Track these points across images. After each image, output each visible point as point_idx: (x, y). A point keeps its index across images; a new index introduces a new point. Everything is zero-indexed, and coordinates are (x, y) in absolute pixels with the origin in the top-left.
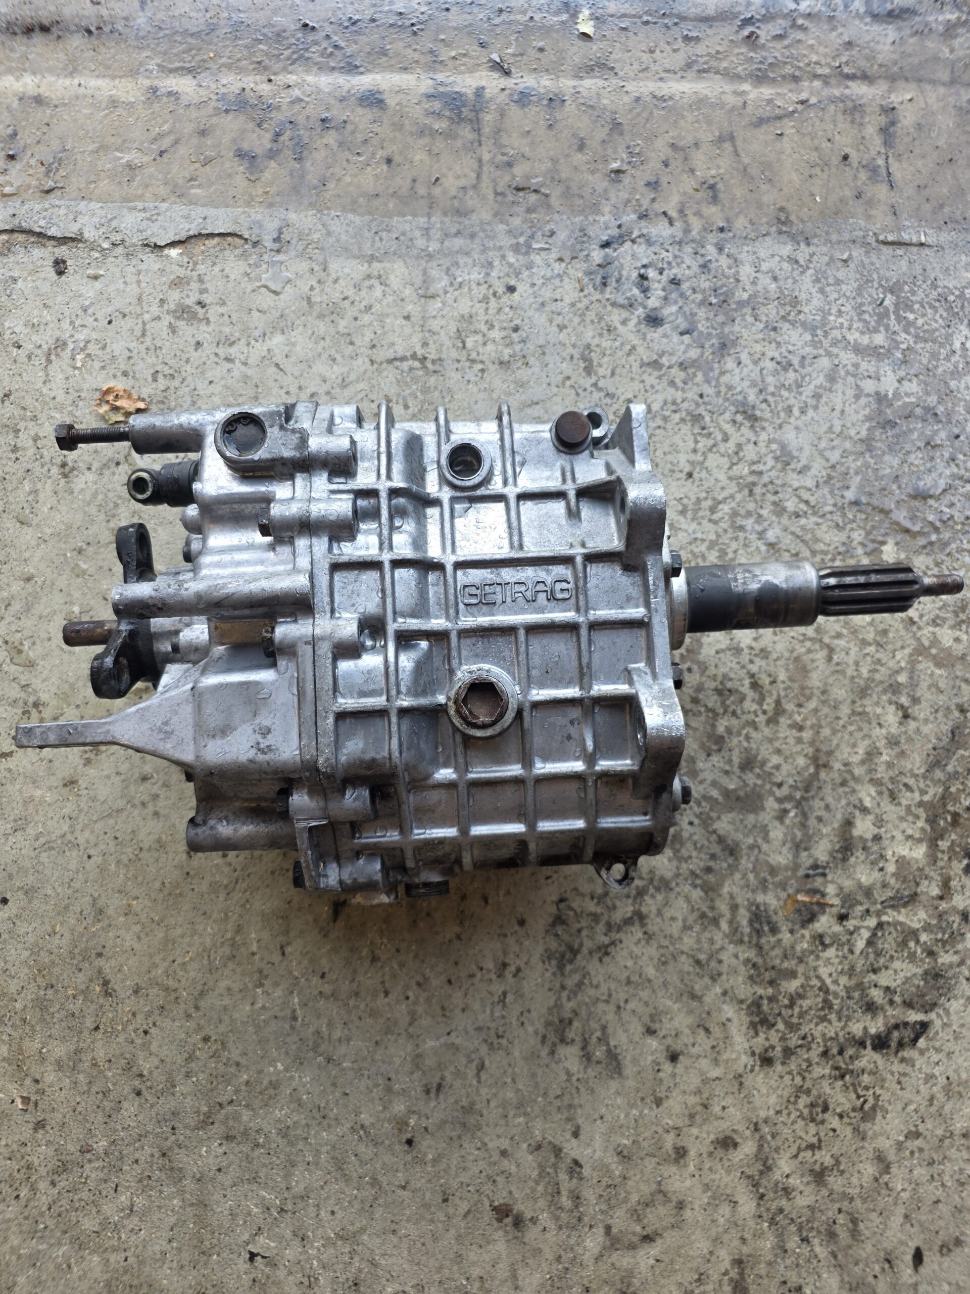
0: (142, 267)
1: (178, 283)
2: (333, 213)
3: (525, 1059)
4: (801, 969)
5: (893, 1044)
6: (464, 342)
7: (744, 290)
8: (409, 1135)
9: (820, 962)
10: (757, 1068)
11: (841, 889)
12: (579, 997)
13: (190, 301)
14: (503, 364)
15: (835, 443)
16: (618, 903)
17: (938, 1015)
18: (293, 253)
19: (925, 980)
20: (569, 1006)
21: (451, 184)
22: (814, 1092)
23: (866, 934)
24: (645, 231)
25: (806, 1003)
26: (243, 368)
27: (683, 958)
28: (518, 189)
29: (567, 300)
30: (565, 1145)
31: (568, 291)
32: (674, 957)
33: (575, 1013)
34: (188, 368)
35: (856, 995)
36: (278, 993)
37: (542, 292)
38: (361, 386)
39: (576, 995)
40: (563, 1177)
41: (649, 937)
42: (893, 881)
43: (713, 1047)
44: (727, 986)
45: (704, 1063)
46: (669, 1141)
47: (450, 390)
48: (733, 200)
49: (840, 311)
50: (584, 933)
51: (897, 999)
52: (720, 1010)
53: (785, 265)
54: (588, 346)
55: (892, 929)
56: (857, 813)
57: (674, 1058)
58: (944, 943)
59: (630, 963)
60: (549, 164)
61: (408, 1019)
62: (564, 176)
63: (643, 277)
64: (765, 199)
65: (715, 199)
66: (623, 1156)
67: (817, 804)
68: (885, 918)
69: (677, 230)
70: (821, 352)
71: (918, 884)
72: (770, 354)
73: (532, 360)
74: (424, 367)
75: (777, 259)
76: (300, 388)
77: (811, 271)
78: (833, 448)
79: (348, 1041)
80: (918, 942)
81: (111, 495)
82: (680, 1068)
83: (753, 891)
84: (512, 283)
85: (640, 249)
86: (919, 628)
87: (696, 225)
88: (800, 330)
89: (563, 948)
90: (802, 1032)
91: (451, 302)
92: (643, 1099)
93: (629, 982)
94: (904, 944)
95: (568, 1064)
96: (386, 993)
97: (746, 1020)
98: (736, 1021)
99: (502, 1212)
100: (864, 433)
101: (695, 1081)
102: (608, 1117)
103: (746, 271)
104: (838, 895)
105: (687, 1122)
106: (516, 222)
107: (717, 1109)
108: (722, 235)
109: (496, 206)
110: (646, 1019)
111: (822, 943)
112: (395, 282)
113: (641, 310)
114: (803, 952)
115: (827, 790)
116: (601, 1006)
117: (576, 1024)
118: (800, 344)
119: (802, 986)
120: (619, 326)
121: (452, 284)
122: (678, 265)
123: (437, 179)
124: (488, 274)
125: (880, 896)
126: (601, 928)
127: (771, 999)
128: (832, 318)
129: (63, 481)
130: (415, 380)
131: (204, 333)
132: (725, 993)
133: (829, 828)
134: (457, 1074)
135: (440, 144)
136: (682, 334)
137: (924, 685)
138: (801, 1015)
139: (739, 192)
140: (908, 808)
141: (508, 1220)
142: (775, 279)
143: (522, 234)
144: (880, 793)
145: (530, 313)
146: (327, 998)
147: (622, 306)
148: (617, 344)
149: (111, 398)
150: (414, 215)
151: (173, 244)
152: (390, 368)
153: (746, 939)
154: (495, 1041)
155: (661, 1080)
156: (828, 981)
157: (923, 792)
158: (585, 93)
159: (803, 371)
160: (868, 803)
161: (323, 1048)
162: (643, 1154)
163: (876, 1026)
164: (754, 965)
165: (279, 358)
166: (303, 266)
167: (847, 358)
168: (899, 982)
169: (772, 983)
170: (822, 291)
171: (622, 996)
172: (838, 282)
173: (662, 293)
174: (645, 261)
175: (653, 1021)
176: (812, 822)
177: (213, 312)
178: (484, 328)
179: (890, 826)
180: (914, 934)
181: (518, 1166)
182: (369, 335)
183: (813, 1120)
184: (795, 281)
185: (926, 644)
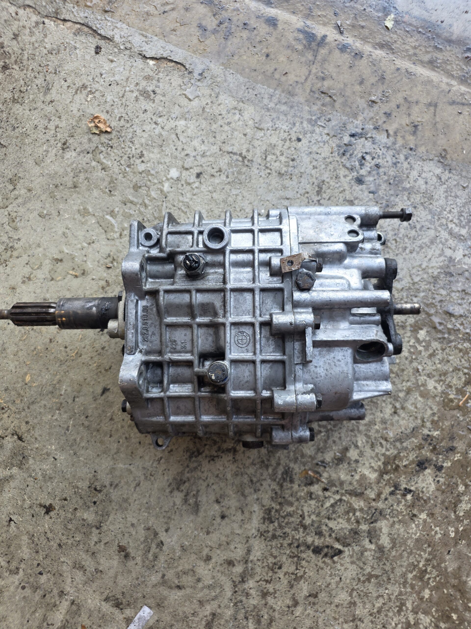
0: (135, 64)
1: (148, 78)
2: (231, 71)
3: (159, 489)
4: (296, 504)
5: (323, 554)
6: (266, 157)
7: (409, 183)
8: (96, 500)
9: (306, 505)
10: (257, 537)
11: (330, 476)
12: (193, 474)
13: (150, 89)
14: (280, 174)
15: (420, 273)
16: (227, 440)
17: (349, 550)
18: (205, 84)
19: (350, 532)
20: (187, 475)
21: (292, 78)
22: (278, 559)
23: (332, 501)
24: (374, 136)
25: (292, 519)
26: (161, 130)
27: (246, 476)
28: (322, 93)
29: (323, 155)
30: (160, 533)
31: (325, 151)
32: (242, 474)
33: (189, 480)
34: (136, 120)
35: (316, 525)
36: (65, 416)
37: (313, 147)
38: (211, 159)
39: (192, 472)
40: (154, 546)
41: (235, 461)
42: (355, 483)
43: (242, 520)
44: (260, 497)
45: (235, 526)
46: (206, 551)
47: (250, 177)
48: (423, 137)
49: (450, 211)
50: (207, 447)
51: (333, 535)
52: (252, 506)
53: (435, 179)
54: (323, 181)
55: (345, 504)
56: (353, 446)
57: (223, 517)
58: (366, 520)
59: (221, 468)
60: (342, 86)
61: (115, 451)
62: (347, 94)
63: (363, 158)
64: (439, 142)
65: (414, 133)
66: (183, 549)
67: (336, 434)
68: (344, 498)
69: (389, 142)
70: (433, 227)
71: (366, 489)
73: (294, 178)
74: (243, 161)
76: (183, 149)
77: (445, 186)
78: (417, 275)
79: (87, 449)
80: (354, 514)
81: (80, 166)
82: (224, 522)
83: (290, 461)
84: (301, 137)
85: (368, 144)
86: (420, 375)
87: (400, 142)
88: (427, 212)
89: (195, 449)
90: (284, 531)
91: (268, 135)
92: (202, 528)
93: (217, 476)
94: (348, 513)
95: (176, 500)
96: (111, 436)
97: (262, 515)
98: (257, 513)
99: (122, 549)
100: (436, 273)
101: (228, 531)
102: (184, 530)
103: (414, 174)
104: (327, 479)
105: (217, 547)
106: (315, 108)
107: (232, 547)
108: (410, 152)
109: (309, 97)
110: (218, 496)
111: (311, 497)
112: (246, 116)
113: (355, 173)
114: (300, 496)
115: (344, 430)
116: (201, 481)
117: (187, 484)
118: (424, 219)
119: (293, 511)
120: (342, 177)
121: (272, 127)
122: (383, 159)
123: (286, 73)
124: (291, 128)
125: (346, 487)
126: (215, 448)
127: (276, 511)
128: (445, 213)
129: (61, 151)
130: (236, 166)
131: (149, 106)
132: (258, 499)
133: (337, 448)
134: (127, 483)
135: (295, 56)
136: (370, 192)
137: (410, 402)
138: (287, 523)
139: (428, 134)
140: (377, 454)
141: (123, 553)
142: (426, 183)
143: (315, 115)
144: (367, 442)
145: (303, 155)
146: (85, 427)
147: (347, 168)
148: (337, 185)
149: (97, 121)
150: (269, 87)
151: (152, 58)
152: (228, 156)
153: (277, 480)
154: (149, 476)
155: (213, 524)
156: (306, 514)
157: (387, 450)
158: (374, 57)
159: (420, 233)
160: (360, 444)
161: (74, 447)
162: (192, 551)
163: (318, 542)
164: (276, 493)
165: (179, 131)
166: (207, 92)
167: (444, 235)
168: (338, 528)
169: (280, 504)
170: (446, 198)
171: (212, 481)
172: (456, 196)
173: (369, 169)
174: (368, 151)
175: (221, 497)
176: (330, 442)
177: (158, 98)
178: (278, 153)
179: (365, 458)
180: (354, 511)
181: (137, 533)
182: (224, 136)
183: (272, 570)
184: (435, 188)
185: (420, 384)
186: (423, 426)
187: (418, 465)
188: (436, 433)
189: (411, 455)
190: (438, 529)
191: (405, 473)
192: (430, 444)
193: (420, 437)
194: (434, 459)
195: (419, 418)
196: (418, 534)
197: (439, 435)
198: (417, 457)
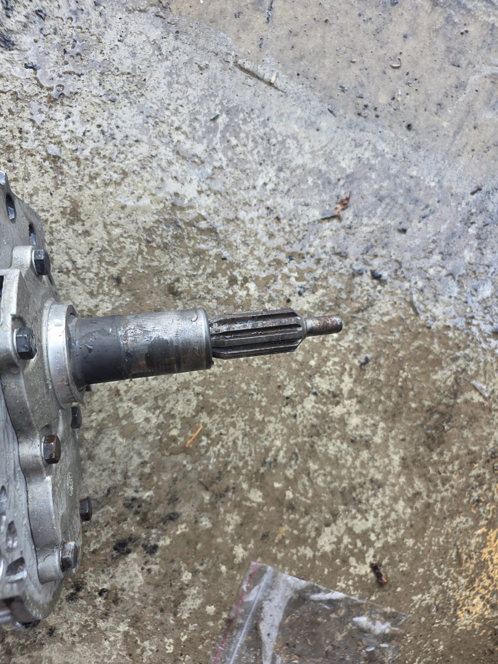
186: (125, 484)
187: (115, 549)
191: (93, 563)
193: (120, 502)
195: (119, 471)
197: (151, 497)
198: (113, 536)
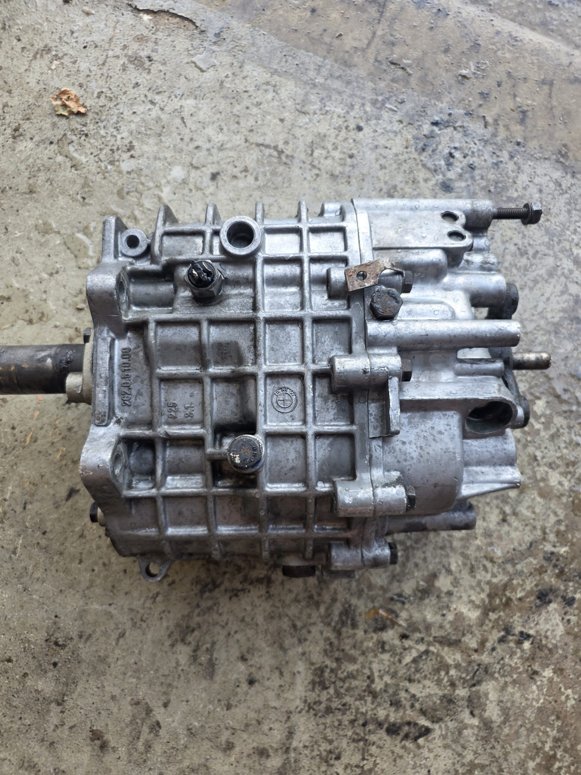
0: (122, 19)
1: (140, 39)
2: (262, 32)
3: (154, 642)
4: (361, 659)
5: (402, 734)
6: (312, 151)
7: (516, 190)
8: (56, 660)
9: (376, 660)
10: (304, 712)
11: (411, 617)
12: (206, 617)
13: (144, 54)
14: (333, 176)
15: (535, 318)
16: (258, 565)
17: (440, 727)
18: (224, 48)
19: (441, 700)
20: (197, 619)
21: (349, 42)
22: (335, 744)
23: (414, 654)
24: (465, 124)
25: (355, 683)
26: (160, 112)
27: (286, 619)
28: (392, 63)
29: (394, 150)
30: (155, 709)
31: (397, 144)
32: (280, 617)
33: (199, 626)
34: (124, 98)
35: (391, 691)
36: (11, 532)
37: (379, 138)
38: (231, 154)
39: (204, 614)
40: (145, 729)
41: (269, 596)
42: (448, 626)
43: (281, 686)
44: (307, 650)
45: (270, 695)
46: (225, 736)
47: (290, 180)
48: (535, 126)
50: (227, 576)
51: (417, 705)
52: (295, 664)
53: (552, 185)
54: (395, 187)
55: (434, 658)
56: (444, 571)
57: (251, 682)
58: (465, 681)
59: (249, 608)
60: (421, 54)
61: (87, 584)
62: (427, 65)
63: (451, 155)
64: (557, 135)
65: (522, 121)
66: (191, 732)
67: (419, 554)
68: (432, 649)
69: (487, 133)
70: (551, 253)
71: (464, 635)
72: (516, 240)
73: (353, 181)
74: (279, 157)
75: (548, 178)
76: (191, 139)
77: (567, 196)
78: (532, 321)
79: (44, 582)
80: (447, 673)
81: (38, 161)
82: (252, 690)
83: (351, 594)
84: (362, 124)
85: (458, 136)
87: (502, 134)
88: (543, 232)
89: (209, 580)
90: (344, 701)
91: (315, 121)
92: (219, 700)
93: (243, 620)
94: (437, 671)
95: (180, 657)
96: (81, 562)
97: (310, 677)
98: (303, 675)
99: (96, 735)
100: (556, 319)
101: (259, 703)
102: (192, 703)
103: (523, 179)
104: (406, 620)
105: (243, 728)
106: (382, 84)
107: (265, 728)
108: (517, 148)
109: (372, 69)
110: (244, 649)
111: (383, 648)
112: (284, 93)
113: (441, 176)
114: (368, 648)
115: (430, 548)
116: (218, 629)
117: (196, 633)
118: (539, 242)
119: (357, 671)
120: (421, 181)
121: (321, 109)
122: (479, 156)
123: (340, 35)
124: (348, 112)
125: (435, 632)
126: (240, 577)
127: (332, 671)
128: (568, 233)
129: (11, 140)
130: (270, 163)
131: (143, 78)
132: (304, 654)
133: (420, 574)
134: (105, 633)
135: (352, 13)
137: (526, 504)
138: (348, 690)
139: (541, 123)
140: (479, 583)
141: (98, 742)
142: (541, 191)
143: (382, 94)
144: (465, 564)
145: (365, 150)
146: (41, 548)
147: (429, 169)
148: (416, 193)
149: (64, 97)
150: (316, 53)
151: (148, 12)
152: (257, 149)
153: (333, 624)
154: (139, 622)
155: (237, 693)
156: (376, 674)
157: (494, 575)
158: (464, 14)
159: (534, 261)
160: (453, 567)
161: (24, 580)
162: (204, 736)
163: (394, 717)
164: (331, 644)
165: (186, 114)
166: (228, 59)
167: (567, 264)
168: (423, 694)
169: (337, 660)
170: (569, 212)
171: (235, 628)
173: (460, 171)
174: (457, 145)
175: (248, 652)
176: (410, 565)
177: (155, 67)
178: (330, 147)
179: (462, 589)
180: (447, 668)
181: (119, 709)
182: (251, 122)
183: (326, 762)
184: (554, 198)
185: (539, 477)
186: (544, 539)
187: (539, 598)
188: (563, 550)
189: (528, 582)
190: (569, 691)
191: (520, 610)
192: (555, 566)
193: (541, 555)
194: (562, 588)
195: (539, 527)
196: (542, 701)
197: (567, 552)
198: (536, 585)
